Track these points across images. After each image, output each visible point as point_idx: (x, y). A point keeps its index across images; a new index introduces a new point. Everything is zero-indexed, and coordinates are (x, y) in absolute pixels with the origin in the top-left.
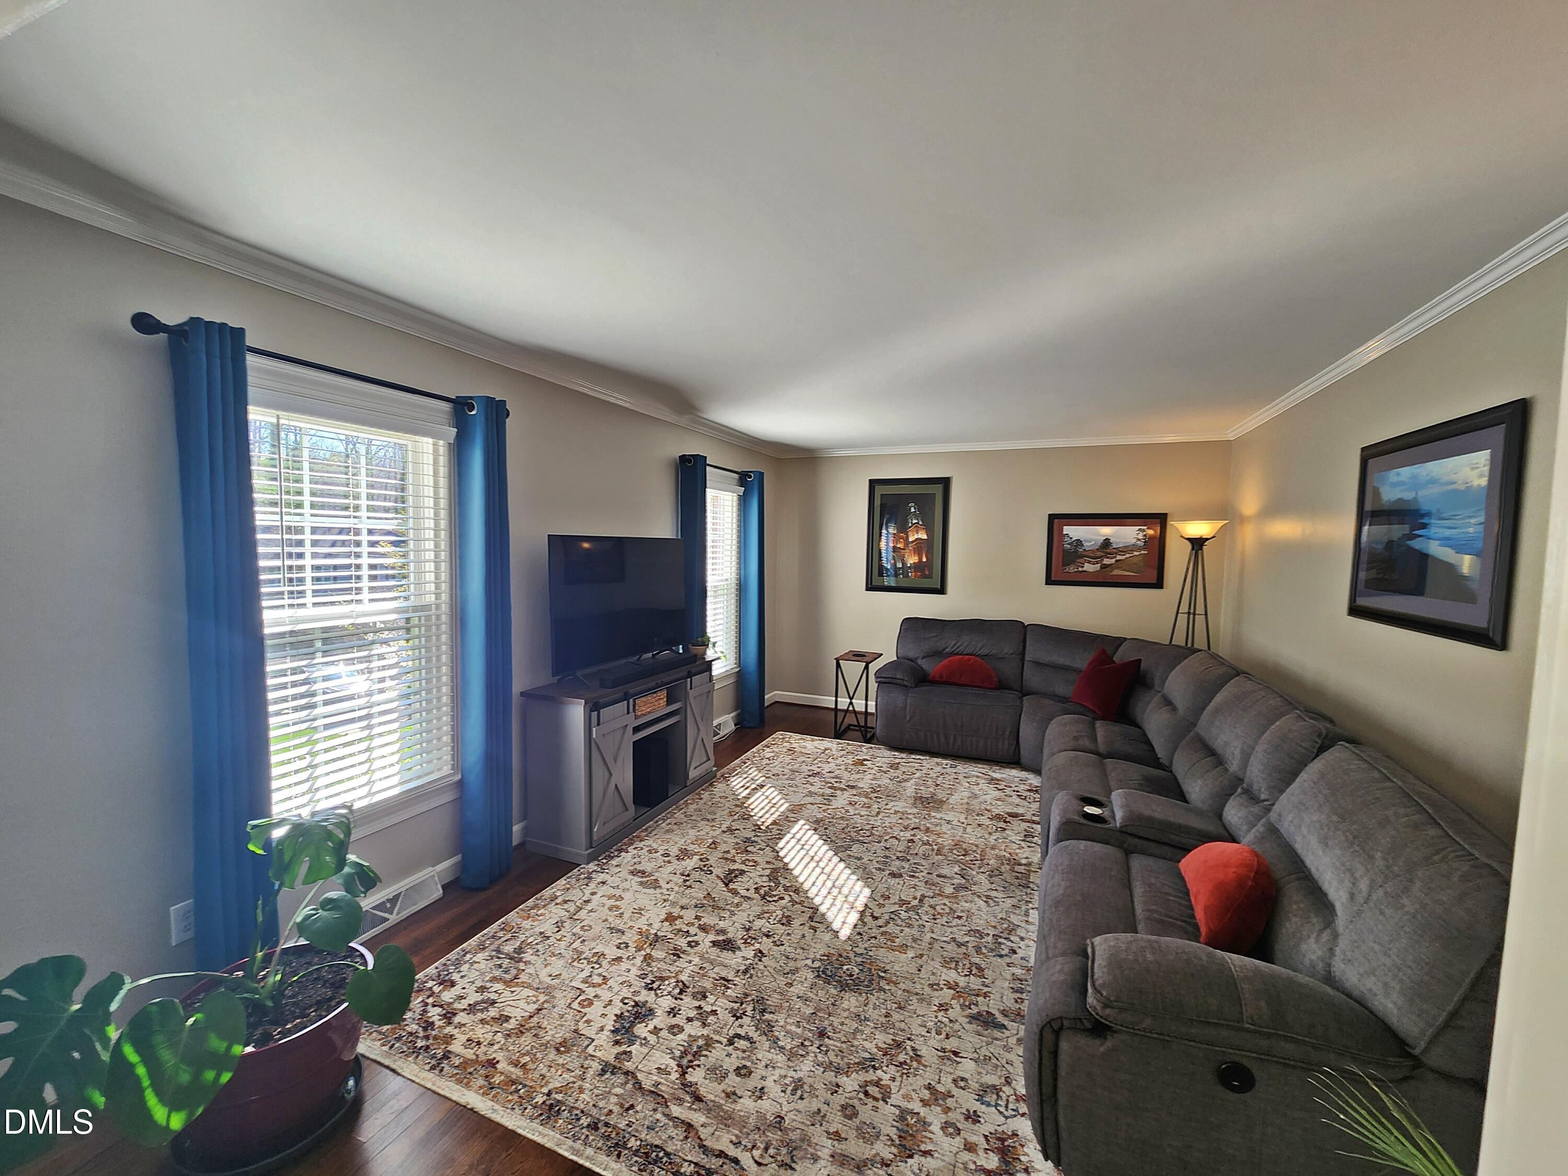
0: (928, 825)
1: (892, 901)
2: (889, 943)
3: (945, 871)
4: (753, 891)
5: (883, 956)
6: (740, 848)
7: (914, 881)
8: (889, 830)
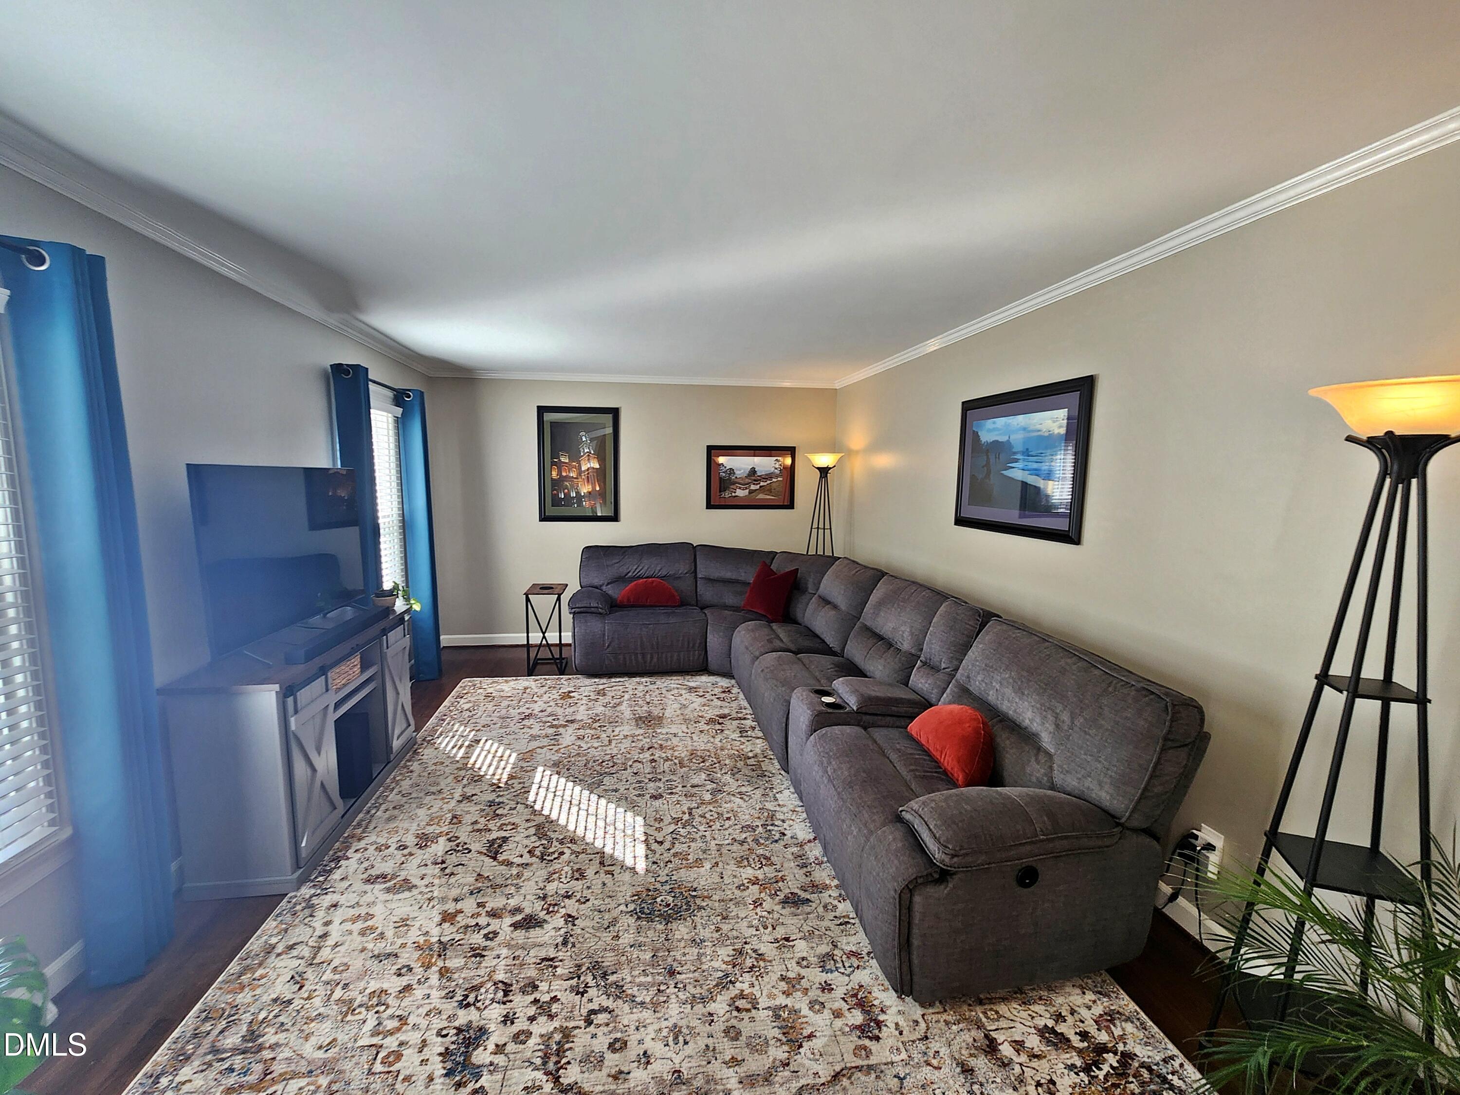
0: (659, 742)
1: (666, 822)
2: (684, 862)
3: (696, 781)
4: (528, 855)
5: (686, 876)
6: (488, 814)
7: (675, 798)
8: (628, 756)
